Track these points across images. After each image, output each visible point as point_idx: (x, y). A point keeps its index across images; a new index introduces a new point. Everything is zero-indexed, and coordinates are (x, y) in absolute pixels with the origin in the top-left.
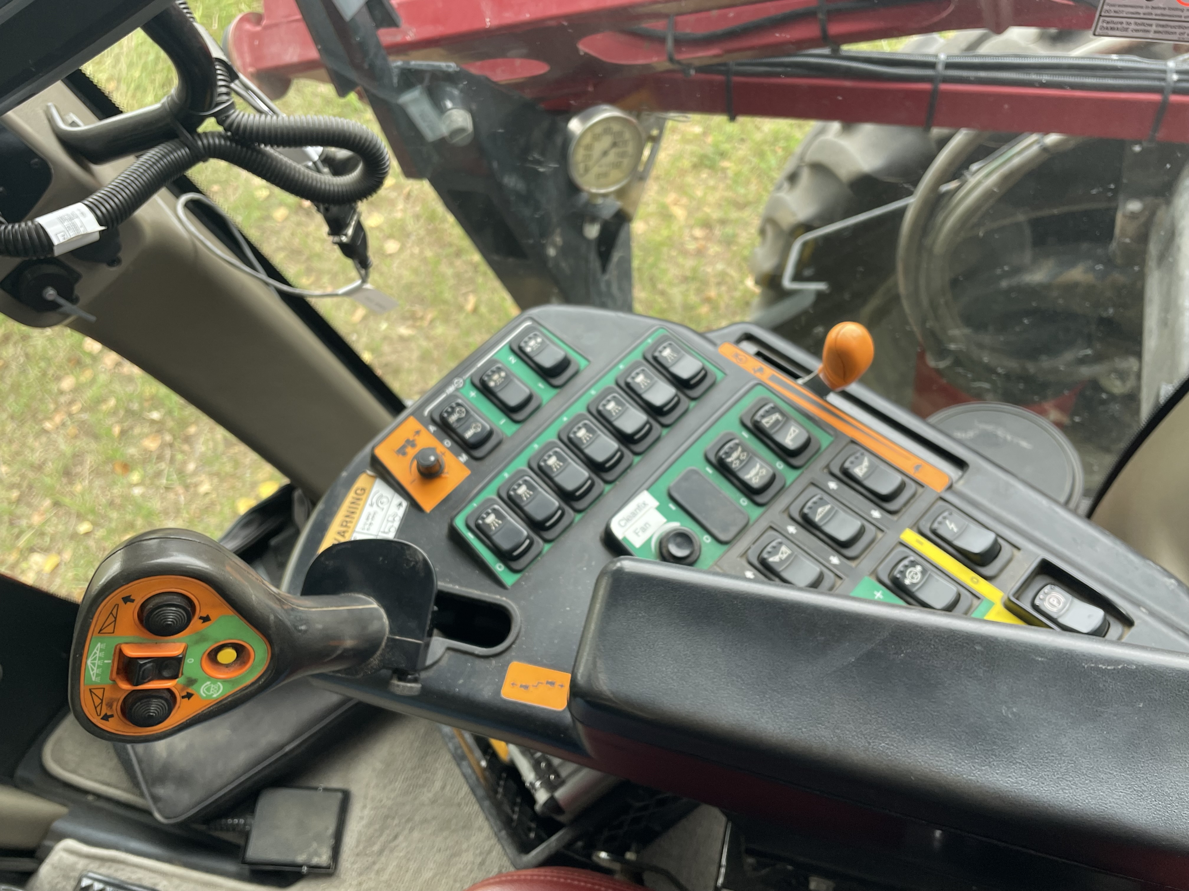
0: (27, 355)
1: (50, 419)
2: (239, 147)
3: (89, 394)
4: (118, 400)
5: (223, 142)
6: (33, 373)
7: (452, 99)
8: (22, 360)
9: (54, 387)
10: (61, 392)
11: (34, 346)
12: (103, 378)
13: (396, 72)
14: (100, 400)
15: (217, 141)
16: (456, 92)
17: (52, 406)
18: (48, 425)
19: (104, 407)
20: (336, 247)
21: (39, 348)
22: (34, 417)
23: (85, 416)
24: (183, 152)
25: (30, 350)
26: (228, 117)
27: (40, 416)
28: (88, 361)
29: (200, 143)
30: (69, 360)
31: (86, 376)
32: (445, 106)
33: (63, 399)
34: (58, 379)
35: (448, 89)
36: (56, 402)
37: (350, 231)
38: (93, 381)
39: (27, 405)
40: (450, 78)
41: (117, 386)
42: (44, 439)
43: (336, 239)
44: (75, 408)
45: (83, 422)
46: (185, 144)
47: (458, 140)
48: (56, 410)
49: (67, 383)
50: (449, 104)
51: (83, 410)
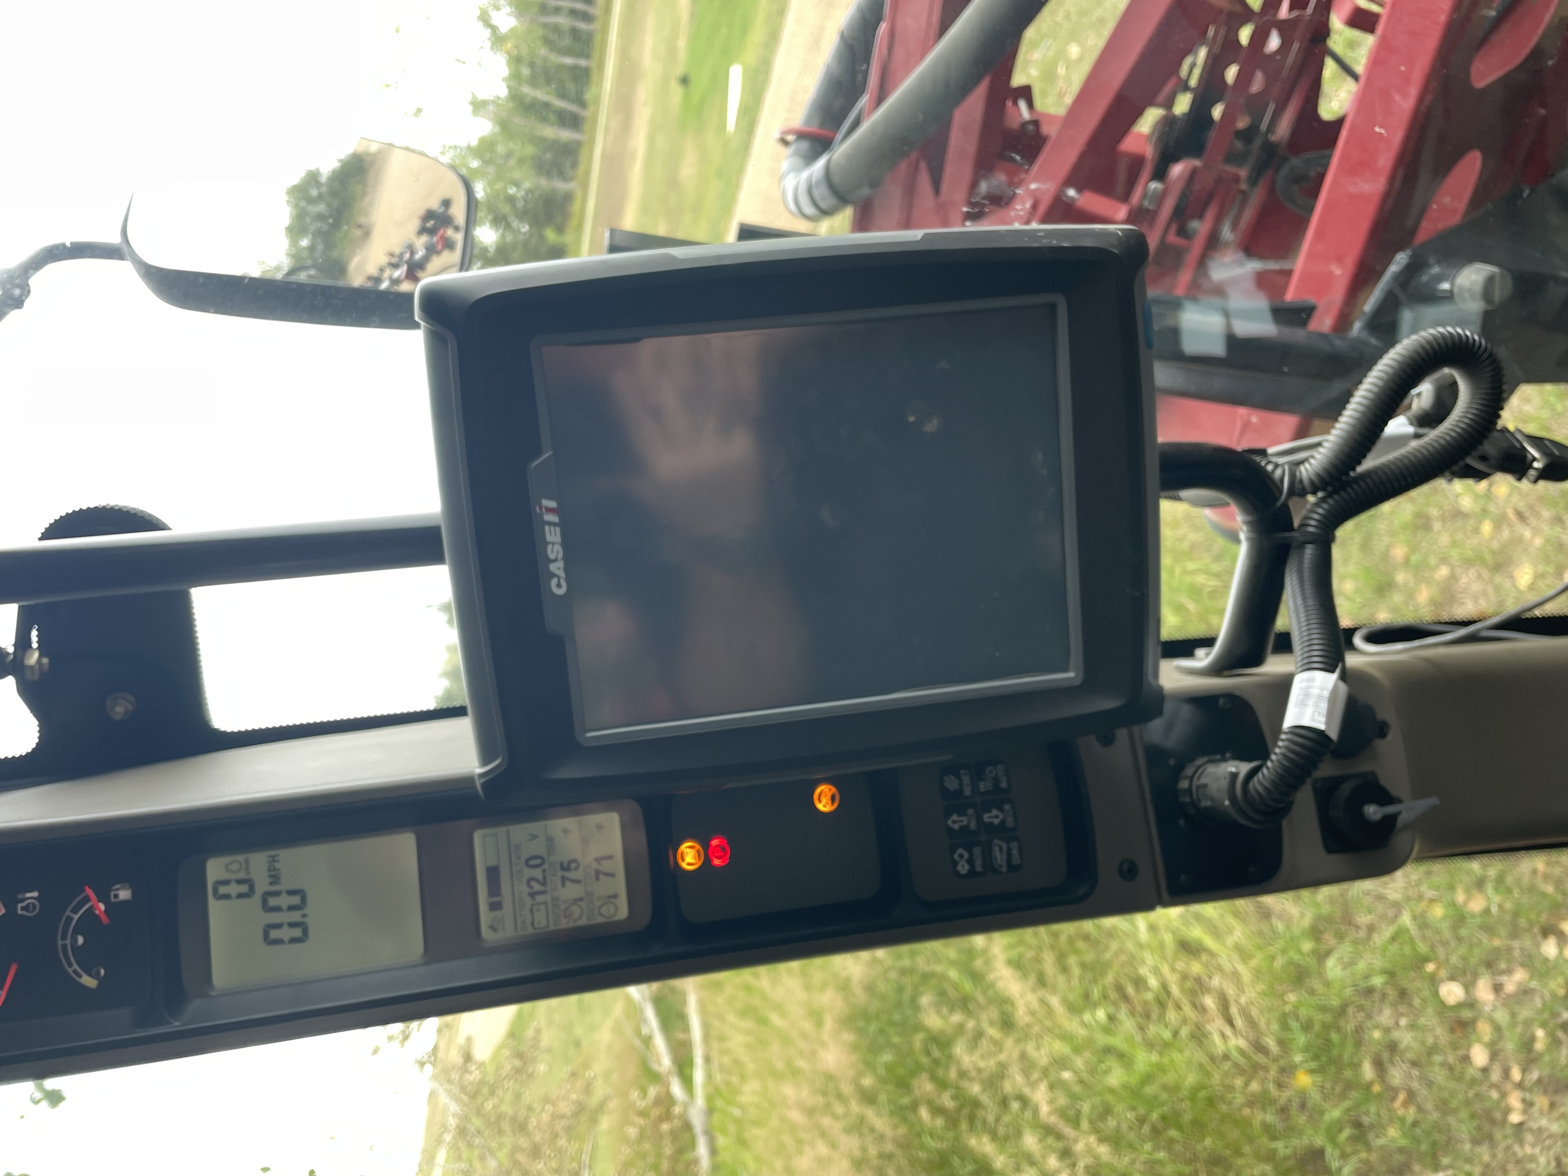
0: (1414, 1064)
1: (1508, 1110)
2: (1343, 494)
3: (1509, 1046)
4: (1543, 1025)
5: (1325, 506)
6: (1439, 1076)
7: (1440, 278)
8: (1415, 1072)
9: (1471, 1072)
10: (1485, 1070)
11: (1408, 1048)
12: (1502, 1016)
13: (1365, 335)
14: (1528, 1043)
15: (1320, 511)
16: (1436, 270)
17: (1495, 1095)
18: (1515, 1118)
19: (1539, 1046)
20: (1542, 484)
21: (1416, 1046)
22: (1493, 1122)
23: (1535, 1075)
24: (1309, 551)
25: (1409, 1055)
26: (1301, 481)
27: (1498, 1115)
28: (1466, 1014)
29: (1311, 529)
30: (1452, 1030)
31: (1484, 1029)
32: (1446, 291)
33: (1495, 1076)
34: (1466, 1059)
35: (1425, 278)
36: (1493, 1086)
37: (1533, 452)
38: (1497, 1029)
39: (1473, 1116)
40: (1414, 268)
41: (1525, 1013)
42: (1529, 1138)
43: (1532, 473)
44: (1516, 1074)
45: (1540, 1081)
46: (1302, 545)
47: (1498, 295)
48: (1504, 1095)
49: (1479, 1056)
50: (1445, 286)
51: (1524, 1071)
